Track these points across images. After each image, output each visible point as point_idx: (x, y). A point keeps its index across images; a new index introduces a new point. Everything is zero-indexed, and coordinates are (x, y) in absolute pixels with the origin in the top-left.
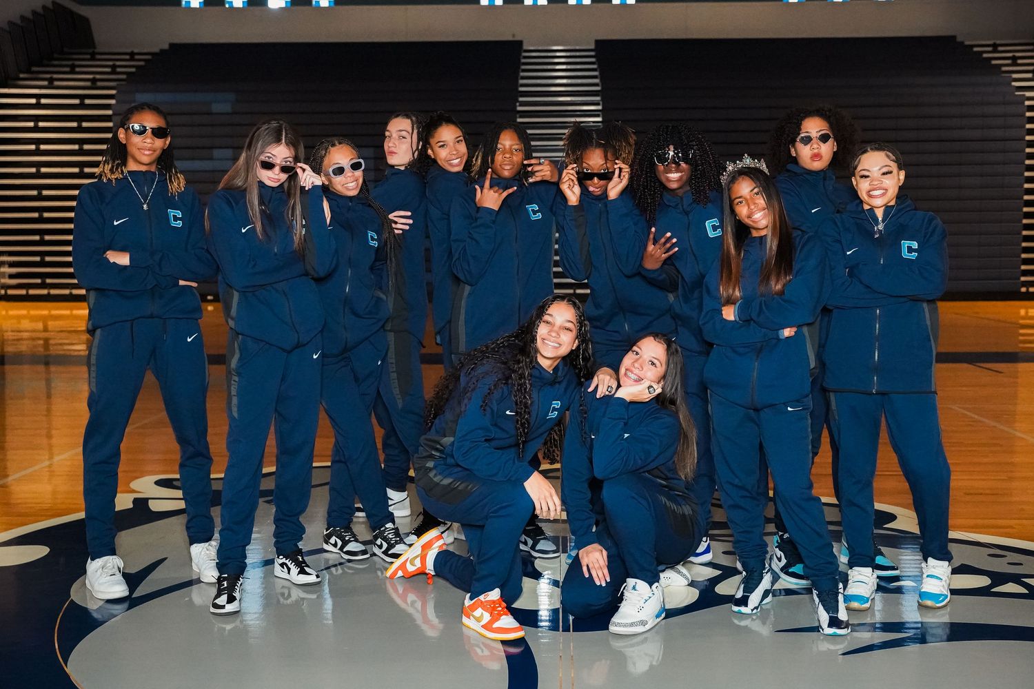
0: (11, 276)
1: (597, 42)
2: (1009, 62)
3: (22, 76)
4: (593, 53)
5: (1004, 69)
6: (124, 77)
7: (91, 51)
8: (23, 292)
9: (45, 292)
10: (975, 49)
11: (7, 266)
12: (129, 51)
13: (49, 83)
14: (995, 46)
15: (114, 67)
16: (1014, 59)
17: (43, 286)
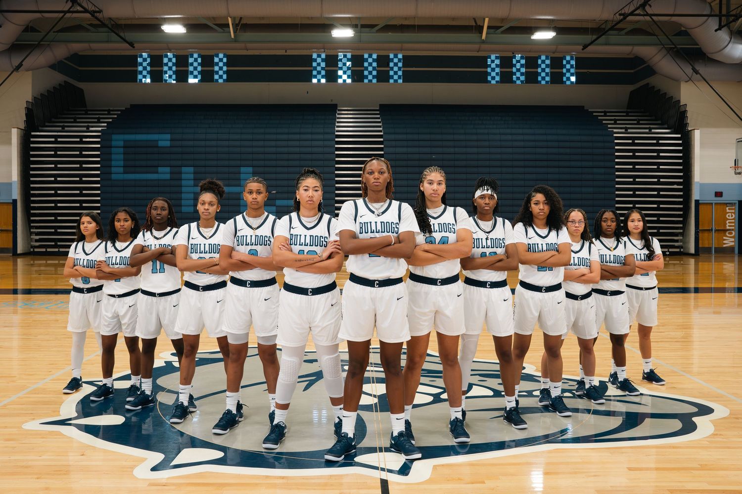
0: (37, 241)
1: (381, 106)
2: (613, 122)
3: (47, 124)
4: (378, 112)
5: (609, 126)
6: (106, 124)
7: (85, 109)
8: (44, 250)
9: (57, 250)
10: (594, 114)
11: (34, 234)
12: (107, 109)
13: (62, 129)
14: (605, 112)
15: (99, 119)
16: (615, 120)
17: (55, 246)
